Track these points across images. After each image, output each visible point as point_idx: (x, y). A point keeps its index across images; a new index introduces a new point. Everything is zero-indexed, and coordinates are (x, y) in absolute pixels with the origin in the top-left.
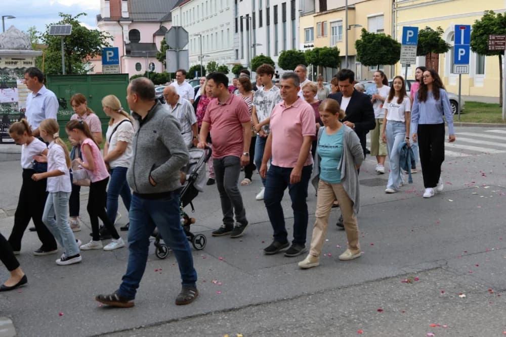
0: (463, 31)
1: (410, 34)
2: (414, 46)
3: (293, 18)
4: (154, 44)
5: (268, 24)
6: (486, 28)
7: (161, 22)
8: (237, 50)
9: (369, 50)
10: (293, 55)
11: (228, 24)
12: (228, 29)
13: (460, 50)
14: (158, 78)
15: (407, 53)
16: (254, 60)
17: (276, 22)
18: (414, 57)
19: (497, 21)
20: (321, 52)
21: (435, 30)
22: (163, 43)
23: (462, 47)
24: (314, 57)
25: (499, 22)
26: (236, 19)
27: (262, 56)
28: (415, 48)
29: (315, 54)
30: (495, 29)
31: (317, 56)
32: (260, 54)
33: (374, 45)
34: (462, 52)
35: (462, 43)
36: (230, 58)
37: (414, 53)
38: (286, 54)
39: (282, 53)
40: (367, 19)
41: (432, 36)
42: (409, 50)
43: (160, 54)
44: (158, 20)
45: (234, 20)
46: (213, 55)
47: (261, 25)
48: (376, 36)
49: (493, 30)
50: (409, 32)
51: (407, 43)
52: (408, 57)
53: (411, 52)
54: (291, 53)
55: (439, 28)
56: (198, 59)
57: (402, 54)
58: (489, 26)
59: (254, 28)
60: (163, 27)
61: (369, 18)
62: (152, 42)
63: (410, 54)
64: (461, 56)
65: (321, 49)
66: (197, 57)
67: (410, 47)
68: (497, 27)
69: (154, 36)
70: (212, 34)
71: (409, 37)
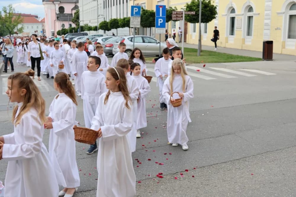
0: (161, 8)
1: (136, 10)
2: (138, 17)
3: (127, 2)
4: (72, 14)
5: (117, 4)
6: (191, 7)
7: (75, 3)
8: (104, 18)
9: (144, 18)
10: (116, 21)
11: (101, 4)
12: (101, 7)
13: (159, 20)
14: (65, 32)
15: (134, 21)
16: (100, 24)
17: (120, 4)
18: (138, 23)
19: (196, 4)
20: (126, 19)
21: (173, 8)
22: (75, 14)
23: (160, 18)
24: (122, 22)
25: (198, 4)
26: (104, 2)
27: (105, 21)
28: (139, 18)
29: (123, 20)
30: (194, 8)
31: (124, 22)
32: (103, 21)
33: (147, 16)
34: (161, 21)
35: (161, 15)
36: (96, 23)
37: (139, 21)
38: (112, 20)
39: (110, 20)
40: (157, 2)
41: (170, 12)
42: (136, 19)
43: (73, 20)
44: (74, 1)
45: (103, 2)
46: (92, 21)
47: (114, 5)
48: (148, 11)
49: (194, 9)
50: (135, 9)
51: (134, 15)
52: (135, 23)
53: (137, 20)
54: (115, 20)
55: (175, 7)
56: (89, 22)
57: (131, 22)
58: (192, 7)
59: (111, 6)
60: (76, 5)
61: (158, 2)
62: (71, 13)
63: (137, 22)
64: (160, 23)
65: (127, 18)
66: (89, 21)
67: (136, 18)
68: (196, 7)
69: (72, 10)
70: (93, 10)
71: (135, 12)
